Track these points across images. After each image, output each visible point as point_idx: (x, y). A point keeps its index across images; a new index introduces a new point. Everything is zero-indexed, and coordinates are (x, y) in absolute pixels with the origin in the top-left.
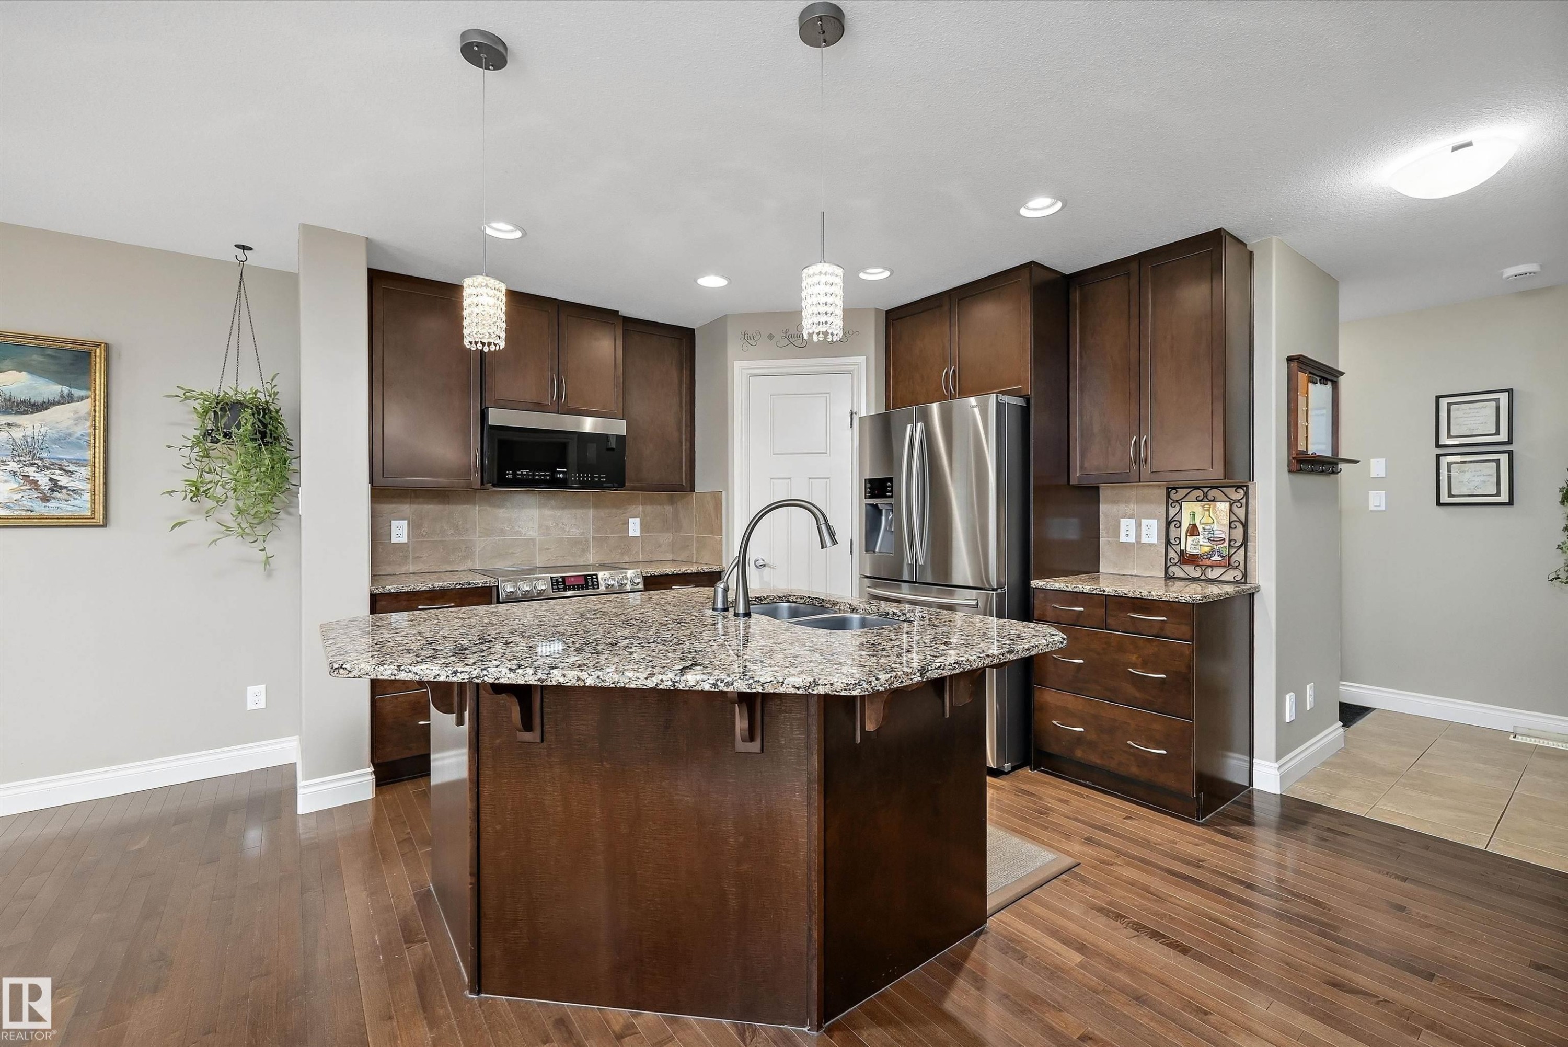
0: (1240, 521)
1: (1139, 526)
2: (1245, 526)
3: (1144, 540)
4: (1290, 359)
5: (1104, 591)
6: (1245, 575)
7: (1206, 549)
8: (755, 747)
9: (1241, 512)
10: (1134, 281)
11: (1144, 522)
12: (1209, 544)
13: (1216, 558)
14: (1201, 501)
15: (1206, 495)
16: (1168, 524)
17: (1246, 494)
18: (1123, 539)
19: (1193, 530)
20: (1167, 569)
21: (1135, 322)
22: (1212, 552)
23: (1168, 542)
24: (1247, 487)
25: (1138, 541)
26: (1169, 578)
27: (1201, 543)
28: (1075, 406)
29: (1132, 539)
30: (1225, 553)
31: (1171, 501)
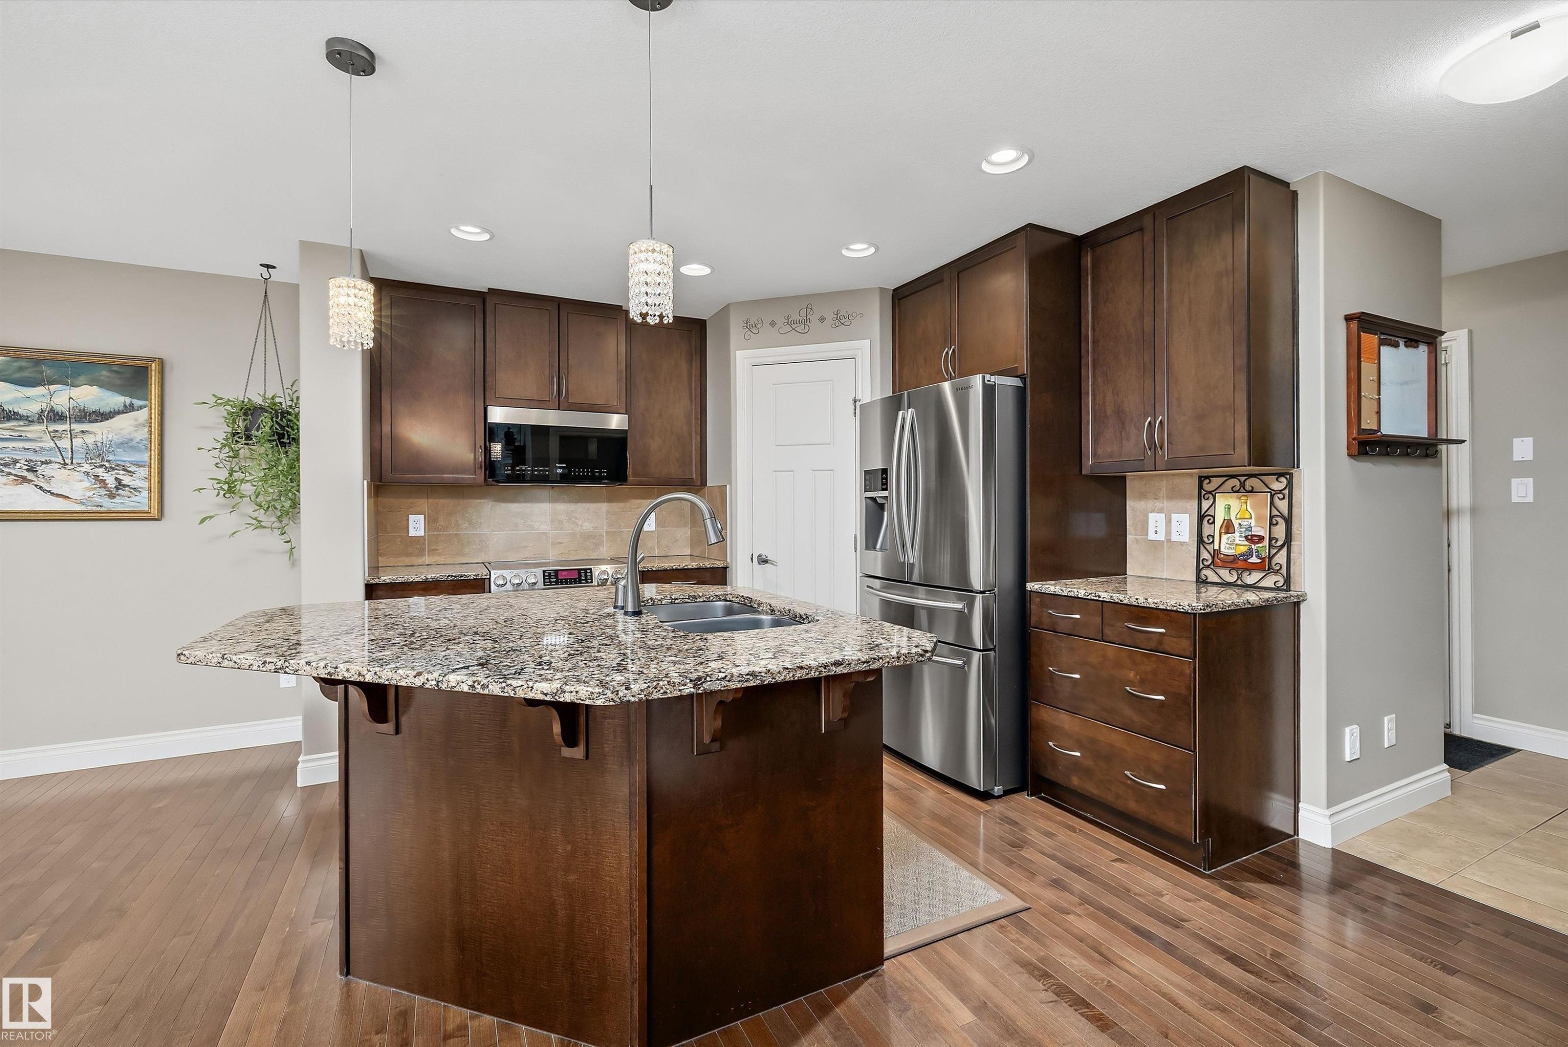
0: (1282, 516)
1: (1169, 521)
2: (1289, 521)
3: (1175, 538)
4: (1348, 318)
5: (1099, 597)
6: (1288, 581)
7: (1243, 549)
8: (578, 753)
9: (1283, 505)
10: (1148, 237)
11: (1175, 517)
12: (1246, 543)
13: (1254, 560)
14: (1237, 492)
15: (1243, 485)
16: (1201, 518)
17: (1290, 485)
18: (1152, 536)
19: (1228, 527)
20: (1199, 571)
21: (1149, 286)
22: (1249, 553)
23: (1200, 541)
24: (1291, 475)
25: (1169, 540)
26: (1201, 581)
27: (1237, 542)
28: (1088, 385)
29: (1161, 537)
30: (1264, 554)
31: (1203, 493)
